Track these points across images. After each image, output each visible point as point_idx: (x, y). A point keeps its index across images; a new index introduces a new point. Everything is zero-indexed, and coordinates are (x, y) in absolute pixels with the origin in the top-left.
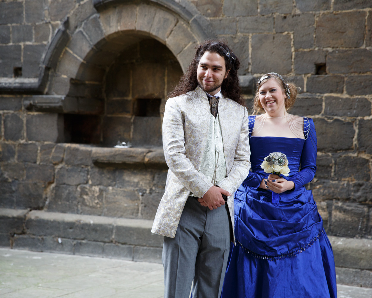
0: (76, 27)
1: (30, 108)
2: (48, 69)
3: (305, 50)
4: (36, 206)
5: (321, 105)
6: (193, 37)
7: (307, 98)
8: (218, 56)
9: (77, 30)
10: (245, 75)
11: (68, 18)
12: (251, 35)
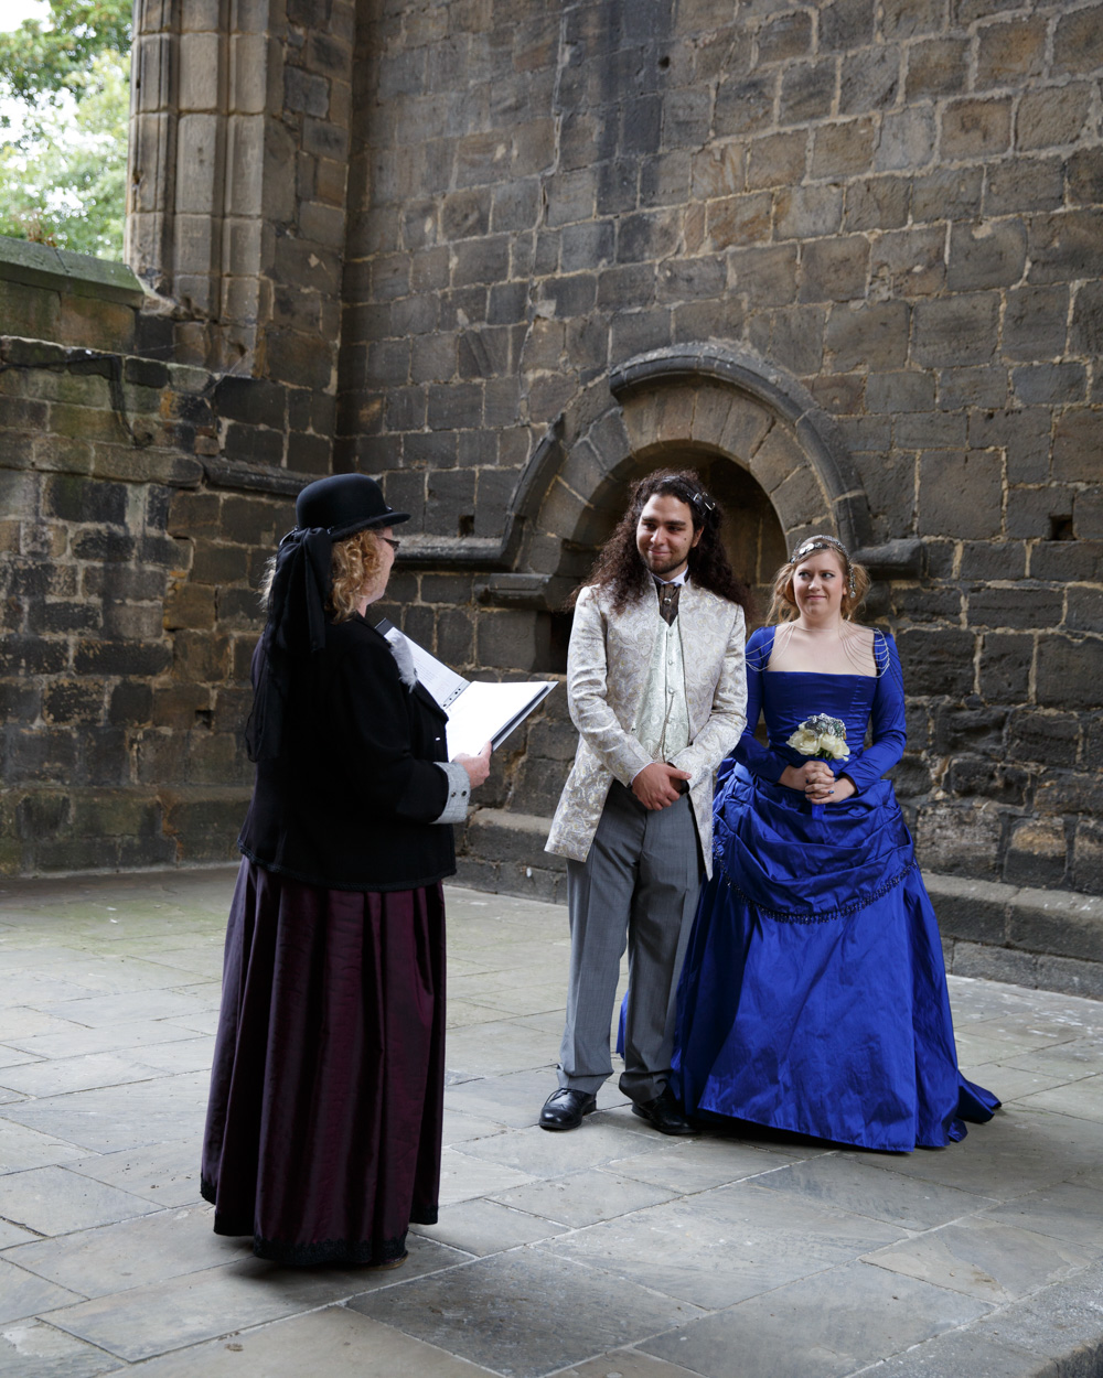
0: (578, 435)
1: (486, 599)
2: (520, 519)
3: (1031, 486)
4: (489, 800)
5: (1060, 606)
6: (803, 456)
7: (1031, 591)
8: (676, 502)
9: (580, 440)
10: (905, 537)
11: (563, 415)
12: (919, 452)
